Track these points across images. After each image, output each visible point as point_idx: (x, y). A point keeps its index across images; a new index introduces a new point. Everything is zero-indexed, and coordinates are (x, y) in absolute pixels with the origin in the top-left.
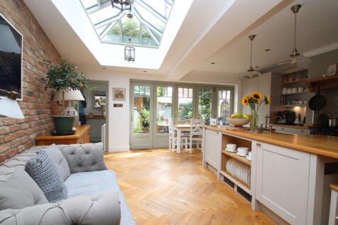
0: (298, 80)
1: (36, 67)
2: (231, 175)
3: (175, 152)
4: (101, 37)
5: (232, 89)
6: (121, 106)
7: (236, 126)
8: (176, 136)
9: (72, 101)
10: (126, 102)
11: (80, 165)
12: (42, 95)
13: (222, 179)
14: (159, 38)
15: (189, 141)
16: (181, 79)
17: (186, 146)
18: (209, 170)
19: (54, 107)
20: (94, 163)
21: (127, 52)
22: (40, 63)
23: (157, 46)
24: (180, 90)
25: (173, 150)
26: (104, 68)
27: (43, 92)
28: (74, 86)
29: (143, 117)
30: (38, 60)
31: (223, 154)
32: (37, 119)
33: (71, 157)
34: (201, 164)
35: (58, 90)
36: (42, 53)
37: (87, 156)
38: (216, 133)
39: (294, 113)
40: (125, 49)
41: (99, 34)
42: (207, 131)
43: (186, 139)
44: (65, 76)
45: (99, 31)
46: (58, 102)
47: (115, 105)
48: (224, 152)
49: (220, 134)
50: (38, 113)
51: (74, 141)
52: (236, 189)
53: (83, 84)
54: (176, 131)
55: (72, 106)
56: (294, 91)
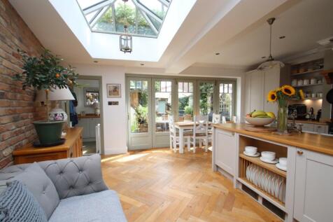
0: (310, 70)
1: (8, 59)
2: (253, 184)
3: (178, 151)
4: (91, 25)
5: (234, 82)
6: (116, 103)
7: (257, 126)
8: (177, 134)
9: (60, 101)
10: (122, 99)
11: (72, 187)
12: (19, 96)
13: (240, 187)
14: (158, 26)
15: (192, 140)
16: (181, 73)
17: (189, 146)
18: (220, 174)
19: (37, 109)
20: (90, 182)
21: (123, 41)
22: (14, 55)
23: (155, 35)
24: (180, 84)
25: (175, 149)
26: (96, 61)
27: (20, 92)
28: (61, 84)
29: (139, 114)
30: (11, 51)
31: (240, 158)
32: (14, 127)
33: (60, 178)
34: (210, 167)
35: (39, 88)
36: (17, 41)
37: (81, 175)
38: (231, 134)
39: (305, 107)
40: (121, 38)
41: (89, 21)
42: (217, 131)
43: (189, 137)
44: (47, 71)
45: (89, 17)
46: (43, 103)
47: (110, 103)
48: (242, 156)
49: (237, 136)
50: (15, 120)
51: (63, 154)
52: (260, 201)
53: (72, 80)
54: (177, 129)
55: (60, 107)
56: (306, 83)
